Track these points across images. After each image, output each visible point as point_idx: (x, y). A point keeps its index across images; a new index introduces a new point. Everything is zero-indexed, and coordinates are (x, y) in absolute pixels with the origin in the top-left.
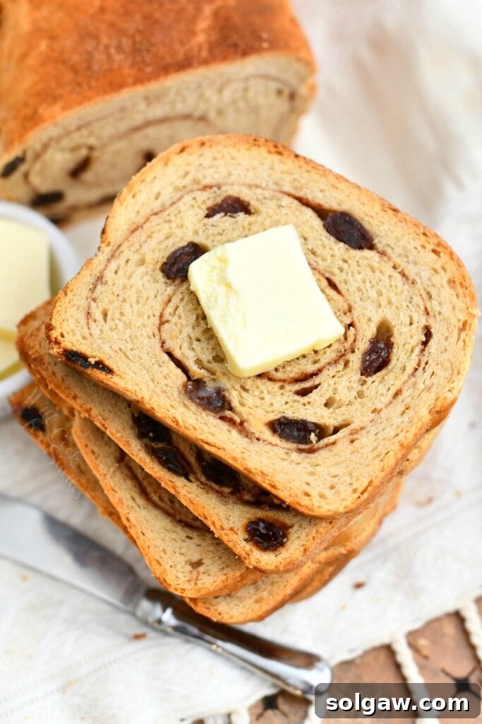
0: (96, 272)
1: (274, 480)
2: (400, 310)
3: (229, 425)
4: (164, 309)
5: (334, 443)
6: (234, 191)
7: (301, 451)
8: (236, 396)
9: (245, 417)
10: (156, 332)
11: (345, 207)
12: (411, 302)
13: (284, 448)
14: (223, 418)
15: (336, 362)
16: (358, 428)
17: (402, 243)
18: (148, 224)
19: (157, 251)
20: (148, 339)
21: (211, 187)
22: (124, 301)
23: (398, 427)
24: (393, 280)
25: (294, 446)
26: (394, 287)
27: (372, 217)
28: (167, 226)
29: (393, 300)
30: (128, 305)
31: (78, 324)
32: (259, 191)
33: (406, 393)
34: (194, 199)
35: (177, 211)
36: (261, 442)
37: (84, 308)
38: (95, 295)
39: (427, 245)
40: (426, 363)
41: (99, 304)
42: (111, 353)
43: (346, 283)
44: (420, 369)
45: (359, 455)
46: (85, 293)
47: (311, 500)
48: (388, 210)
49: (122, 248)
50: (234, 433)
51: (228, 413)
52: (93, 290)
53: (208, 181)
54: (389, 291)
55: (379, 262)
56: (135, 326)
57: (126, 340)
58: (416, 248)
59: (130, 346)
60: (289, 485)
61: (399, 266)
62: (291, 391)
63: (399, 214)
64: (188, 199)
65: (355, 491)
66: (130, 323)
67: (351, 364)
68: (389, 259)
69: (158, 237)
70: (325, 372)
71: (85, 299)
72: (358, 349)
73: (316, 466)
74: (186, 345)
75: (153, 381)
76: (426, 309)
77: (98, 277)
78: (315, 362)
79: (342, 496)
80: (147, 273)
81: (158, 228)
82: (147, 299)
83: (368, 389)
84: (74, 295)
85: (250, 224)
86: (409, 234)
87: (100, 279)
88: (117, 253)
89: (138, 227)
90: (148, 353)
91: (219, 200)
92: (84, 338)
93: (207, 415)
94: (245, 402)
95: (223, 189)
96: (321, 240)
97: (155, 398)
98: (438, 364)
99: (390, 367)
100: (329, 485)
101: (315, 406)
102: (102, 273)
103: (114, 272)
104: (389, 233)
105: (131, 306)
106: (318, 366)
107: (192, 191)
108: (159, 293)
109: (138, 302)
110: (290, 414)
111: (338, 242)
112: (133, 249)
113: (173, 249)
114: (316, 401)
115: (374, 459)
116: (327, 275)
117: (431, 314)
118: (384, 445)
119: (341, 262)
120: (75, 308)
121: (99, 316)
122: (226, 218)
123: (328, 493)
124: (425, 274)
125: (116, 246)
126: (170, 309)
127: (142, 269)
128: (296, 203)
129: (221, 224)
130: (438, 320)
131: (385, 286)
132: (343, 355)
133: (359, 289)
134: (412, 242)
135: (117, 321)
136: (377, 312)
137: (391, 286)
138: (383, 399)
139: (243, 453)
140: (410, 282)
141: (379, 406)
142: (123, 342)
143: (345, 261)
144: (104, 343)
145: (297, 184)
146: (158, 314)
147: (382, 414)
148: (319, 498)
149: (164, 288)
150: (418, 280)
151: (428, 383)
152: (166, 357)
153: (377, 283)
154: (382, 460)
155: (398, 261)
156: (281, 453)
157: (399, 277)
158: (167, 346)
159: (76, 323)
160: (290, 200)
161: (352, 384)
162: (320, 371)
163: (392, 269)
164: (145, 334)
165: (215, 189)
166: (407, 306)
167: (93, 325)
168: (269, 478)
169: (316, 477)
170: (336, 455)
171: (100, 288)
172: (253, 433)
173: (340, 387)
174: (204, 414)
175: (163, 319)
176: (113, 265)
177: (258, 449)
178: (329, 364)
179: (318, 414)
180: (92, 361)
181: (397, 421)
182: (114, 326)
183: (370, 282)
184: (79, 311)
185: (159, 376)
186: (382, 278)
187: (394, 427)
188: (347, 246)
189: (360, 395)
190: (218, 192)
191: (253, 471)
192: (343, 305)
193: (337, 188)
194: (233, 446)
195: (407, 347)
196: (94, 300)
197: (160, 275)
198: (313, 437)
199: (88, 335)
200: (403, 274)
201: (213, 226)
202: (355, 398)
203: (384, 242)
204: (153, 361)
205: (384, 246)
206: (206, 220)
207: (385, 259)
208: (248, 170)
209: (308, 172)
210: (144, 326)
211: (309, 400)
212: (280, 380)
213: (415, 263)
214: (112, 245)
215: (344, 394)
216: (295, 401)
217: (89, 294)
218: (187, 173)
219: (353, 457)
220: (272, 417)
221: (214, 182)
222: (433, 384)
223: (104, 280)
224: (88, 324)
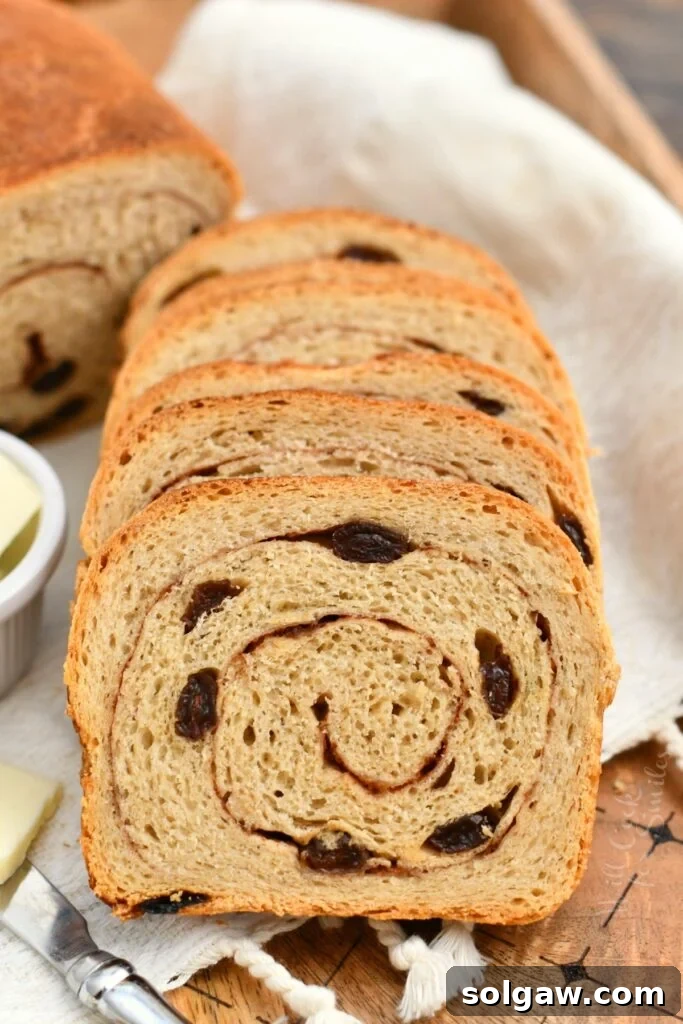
0: (106, 787)
1: (473, 908)
2: (492, 608)
3: (383, 875)
4: (214, 782)
5: (514, 822)
6: (200, 576)
7: (480, 855)
8: (369, 838)
9: (394, 855)
10: (225, 816)
11: (346, 516)
12: (497, 591)
13: (460, 864)
14: (370, 871)
15: (456, 720)
16: (530, 787)
17: (443, 521)
18: (126, 688)
19: (158, 714)
20: (222, 831)
21: (168, 590)
22: (162, 801)
23: (575, 757)
24: (458, 574)
25: (470, 853)
26: (467, 584)
27: (387, 509)
28: (148, 674)
29: (476, 601)
30: (171, 804)
31: (128, 865)
32: (230, 557)
33: (560, 710)
34: (159, 617)
35: (148, 648)
36: (430, 872)
37: (123, 841)
38: (125, 816)
39: (474, 506)
40: (561, 659)
41: (137, 823)
42: (192, 875)
43: (405, 610)
44: (559, 670)
45: (551, 819)
46: (111, 821)
47: (527, 905)
48: (401, 488)
49: (115, 737)
50: (394, 881)
51: (372, 862)
52: (117, 812)
53: (161, 583)
54: (462, 591)
55: (430, 562)
56: (196, 825)
57: (198, 849)
58: (463, 518)
59: (207, 853)
60: (494, 903)
61: (457, 553)
62: (426, 790)
63: (418, 487)
64: (151, 623)
65: (569, 864)
66: (188, 824)
67: (475, 713)
68: (439, 549)
69: (147, 694)
70: (452, 742)
71: (115, 828)
72: (472, 688)
73: (510, 860)
74: (269, 810)
75: (260, 877)
76: (520, 588)
77: (113, 791)
78: (432, 736)
79: (560, 879)
80: (165, 750)
81: (140, 682)
82: (187, 781)
83: (513, 731)
84: (100, 832)
85: (246, 607)
86: (444, 504)
87: (116, 793)
88: (114, 746)
89: (117, 698)
90: (233, 848)
91: (189, 600)
92: (147, 876)
93: (350, 880)
94: (383, 837)
95: (186, 581)
96: (344, 575)
97: (278, 897)
98: (574, 652)
99: (522, 689)
100: (536, 876)
101: (465, 791)
102: (112, 784)
103: (125, 772)
104: (420, 518)
105: (175, 803)
106: (438, 739)
107: (148, 609)
108: (197, 765)
109: (179, 792)
110: (442, 820)
111: (366, 565)
112: (128, 730)
113: (176, 699)
114: (463, 784)
115: (570, 811)
116: (379, 615)
117: (530, 592)
118: (571, 790)
119: (385, 590)
120: (112, 847)
121: (146, 839)
122: (213, 616)
123: (540, 885)
124: (493, 544)
125: (106, 739)
126: (222, 778)
127: (155, 749)
128: (283, 544)
129: (211, 629)
130: (543, 597)
131: (456, 588)
132: (459, 708)
133: (428, 611)
134: (453, 512)
135: (172, 832)
136: (466, 627)
137: (463, 585)
138: (538, 734)
139: (418, 898)
140: (482, 566)
141: (538, 745)
142: (196, 853)
143: (389, 584)
144: (174, 868)
145: (270, 520)
146: (212, 793)
147: (548, 753)
148: (535, 898)
149: (197, 755)
150: (489, 557)
151: (577, 682)
152: (257, 839)
153: (444, 590)
154: (580, 809)
155: (452, 547)
156: (462, 871)
157: (463, 567)
158: (249, 823)
159: (125, 864)
160: (275, 544)
161: (492, 737)
162: (444, 743)
163: (450, 561)
164: (215, 827)
165: (175, 588)
166: (497, 599)
167: (147, 854)
168: (465, 910)
169: (518, 875)
170: (524, 835)
171: (124, 805)
172: (415, 868)
173: (481, 750)
174: (345, 880)
175: (223, 795)
176: (120, 765)
177: (433, 884)
178: (450, 728)
179: (476, 799)
180: (176, 898)
181: (568, 751)
182: (171, 840)
183: (435, 593)
184: (119, 848)
185: (265, 869)
186: (445, 580)
187: (570, 761)
188: (380, 565)
189: (508, 744)
190: (182, 589)
191: (443, 912)
192: (421, 644)
193: (323, 496)
194: (402, 897)
195: (527, 651)
196: (127, 822)
197: (182, 742)
198: (486, 830)
199: (149, 871)
200: (466, 560)
201: (202, 637)
202: (506, 752)
203: (420, 532)
204: (245, 853)
205: (423, 538)
206: (190, 636)
207: (435, 553)
208: (200, 537)
209: (274, 495)
210: (206, 817)
211: (455, 788)
212: (405, 785)
213: (473, 538)
214: (100, 740)
215: (490, 756)
216: (438, 799)
217: (117, 820)
218: (129, 589)
219: (545, 826)
220: (424, 835)
221: (168, 580)
222: (584, 681)
223: (122, 791)
224: (140, 856)
